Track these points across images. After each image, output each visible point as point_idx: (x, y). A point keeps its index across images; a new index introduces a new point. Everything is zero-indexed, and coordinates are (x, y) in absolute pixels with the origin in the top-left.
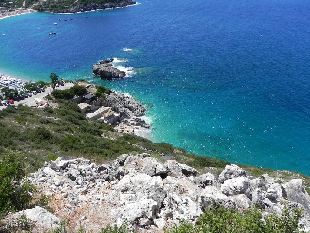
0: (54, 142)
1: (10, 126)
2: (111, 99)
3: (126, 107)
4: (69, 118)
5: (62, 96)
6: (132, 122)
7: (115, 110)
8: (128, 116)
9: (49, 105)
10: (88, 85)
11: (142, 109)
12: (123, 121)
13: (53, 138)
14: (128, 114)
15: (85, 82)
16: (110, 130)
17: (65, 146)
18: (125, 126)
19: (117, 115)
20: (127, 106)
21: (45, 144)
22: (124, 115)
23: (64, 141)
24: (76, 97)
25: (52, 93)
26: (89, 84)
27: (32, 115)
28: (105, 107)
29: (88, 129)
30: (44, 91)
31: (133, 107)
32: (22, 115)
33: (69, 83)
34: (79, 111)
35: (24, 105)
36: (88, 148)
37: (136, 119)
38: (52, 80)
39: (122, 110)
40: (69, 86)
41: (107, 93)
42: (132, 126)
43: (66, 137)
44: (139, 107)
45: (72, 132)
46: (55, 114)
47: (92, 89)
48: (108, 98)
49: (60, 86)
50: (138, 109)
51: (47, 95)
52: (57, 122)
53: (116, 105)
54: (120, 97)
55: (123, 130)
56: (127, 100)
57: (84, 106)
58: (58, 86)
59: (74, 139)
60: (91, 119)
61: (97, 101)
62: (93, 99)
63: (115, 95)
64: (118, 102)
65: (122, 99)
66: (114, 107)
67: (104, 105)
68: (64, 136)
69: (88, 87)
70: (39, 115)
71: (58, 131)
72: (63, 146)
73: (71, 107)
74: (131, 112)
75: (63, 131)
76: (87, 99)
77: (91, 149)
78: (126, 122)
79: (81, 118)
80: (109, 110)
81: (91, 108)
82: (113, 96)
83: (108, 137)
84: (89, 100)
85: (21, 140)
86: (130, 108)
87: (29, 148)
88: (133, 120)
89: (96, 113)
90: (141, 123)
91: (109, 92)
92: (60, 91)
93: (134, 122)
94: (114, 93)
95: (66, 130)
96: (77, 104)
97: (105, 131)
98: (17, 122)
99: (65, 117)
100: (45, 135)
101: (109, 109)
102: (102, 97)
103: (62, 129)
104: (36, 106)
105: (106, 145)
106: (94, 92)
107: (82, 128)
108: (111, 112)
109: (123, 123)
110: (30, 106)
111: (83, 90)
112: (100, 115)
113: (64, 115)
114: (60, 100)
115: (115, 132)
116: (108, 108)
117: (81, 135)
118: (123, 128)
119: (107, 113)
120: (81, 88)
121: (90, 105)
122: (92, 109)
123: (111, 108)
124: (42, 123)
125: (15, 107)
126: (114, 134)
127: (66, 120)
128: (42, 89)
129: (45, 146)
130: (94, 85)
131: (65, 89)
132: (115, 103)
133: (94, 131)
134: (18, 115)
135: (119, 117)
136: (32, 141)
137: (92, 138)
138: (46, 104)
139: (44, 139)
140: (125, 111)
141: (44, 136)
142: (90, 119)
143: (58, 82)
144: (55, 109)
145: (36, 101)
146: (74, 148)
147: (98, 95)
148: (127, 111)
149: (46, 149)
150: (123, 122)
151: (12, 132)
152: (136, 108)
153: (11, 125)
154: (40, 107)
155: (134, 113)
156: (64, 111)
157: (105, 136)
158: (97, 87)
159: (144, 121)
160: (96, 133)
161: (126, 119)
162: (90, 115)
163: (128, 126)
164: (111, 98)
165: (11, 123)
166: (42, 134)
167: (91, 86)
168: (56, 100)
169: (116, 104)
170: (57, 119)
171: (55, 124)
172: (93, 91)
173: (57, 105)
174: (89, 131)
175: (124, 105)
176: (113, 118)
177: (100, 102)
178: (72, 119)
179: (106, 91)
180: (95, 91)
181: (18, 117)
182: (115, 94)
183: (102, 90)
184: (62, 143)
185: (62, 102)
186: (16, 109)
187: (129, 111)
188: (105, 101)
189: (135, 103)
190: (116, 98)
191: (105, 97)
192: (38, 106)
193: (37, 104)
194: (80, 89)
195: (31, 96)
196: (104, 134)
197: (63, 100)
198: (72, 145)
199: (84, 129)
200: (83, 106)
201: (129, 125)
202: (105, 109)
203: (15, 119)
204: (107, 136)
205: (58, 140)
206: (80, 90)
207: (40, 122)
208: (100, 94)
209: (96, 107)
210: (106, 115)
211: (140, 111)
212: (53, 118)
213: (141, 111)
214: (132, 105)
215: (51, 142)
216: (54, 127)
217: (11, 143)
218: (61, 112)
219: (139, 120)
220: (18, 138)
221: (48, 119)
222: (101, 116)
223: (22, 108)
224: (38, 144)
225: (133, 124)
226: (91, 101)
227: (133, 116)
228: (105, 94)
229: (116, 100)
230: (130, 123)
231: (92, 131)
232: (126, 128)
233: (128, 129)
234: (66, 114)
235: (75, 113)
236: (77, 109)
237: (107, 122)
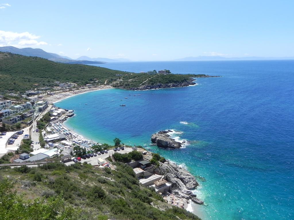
0: (106, 203)
1: (73, 180)
2: (164, 168)
3: (178, 178)
4: (123, 181)
5: (121, 159)
6: (182, 195)
7: (167, 179)
8: (180, 187)
9: (108, 166)
10: (145, 152)
11: (194, 183)
12: (174, 192)
13: (106, 198)
14: (179, 185)
15: (143, 149)
16: (160, 200)
17: (115, 209)
18: (175, 198)
19: (168, 184)
20: (180, 177)
21: (98, 203)
22: (175, 186)
23: (115, 203)
24: (133, 161)
25: (113, 156)
26: (146, 151)
27: (93, 173)
28: (158, 175)
29: (138, 195)
30: (107, 153)
31: (185, 179)
32: (85, 172)
33: (129, 148)
34: (133, 175)
35: (88, 163)
36: (136, 215)
37: (188, 192)
38: (115, 144)
39: (174, 180)
40: (128, 150)
41: (161, 161)
42: (182, 198)
43: (118, 199)
44: (191, 180)
45: (124, 195)
46: (112, 175)
47: (148, 155)
48: (162, 166)
49: (121, 150)
50: (190, 181)
51: (109, 156)
52: (112, 184)
53: (169, 175)
54: (173, 167)
55: (173, 201)
56: (180, 171)
57: (139, 171)
58: (119, 149)
59: (124, 203)
60: (143, 185)
61: (151, 168)
62: (148, 165)
63: (169, 164)
64: (171, 171)
65: (175, 169)
66: (167, 176)
67: (157, 172)
68: (116, 198)
69: (145, 154)
70: (98, 174)
71: (112, 192)
72: (113, 208)
73: (127, 171)
74: (183, 184)
75: (116, 193)
76: (142, 165)
77: (139, 217)
78: (177, 193)
79: (134, 183)
80: (161, 179)
81: (145, 174)
82: (167, 165)
83: (157, 207)
84: (144, 166)
85: (79, 195)
86: (182, 179)
87: (84, 204)
88: (184, 192)
89: (149, 179)
90: (192, 197)
91: (164, 161)
92: (120, 154)
93: (185, 195)
95: (119, 193)
96: (132, 168)
97: (155, 199)
98: (79, 178)
99: (120, 180)
100: (100, 194)
102: (156, 164)
103: (115, 191)
104: (97, 166)
105: (154, 216)
106: (150, 159)
107: (133, 192)
108: (163, 180)
109: (174, 194)
110: (93, 164)
111: (140, 156)
112: (152, 183)
113: (120, 177)
114: (119, 162)
115: (164, 203)
116: (161, 176)
117: (132, 200)
118: (173, 200)
119: (159, 181)
120: (138, 154)
121: (144, 171)
122: (145, 175)
123: (163, 176)
124: (99, 182)
125: (81, 164)
126: (163, 204)
127: (121, 182)
128: (106, 151)
129: (98, 205)
130: (150, 152)
131: (124, 153)
132: (168, 172)
133: (144, 198)
134: (82, 171)
135: (170, 187)
136: (88, 198)
137: (142, 205)
138: (106, 164)
139: (98, 198)
140: (177, 182)
141: (99, 195)
143: (120, 146)
144: (113, 171)
145: (98, 161)
146: (123, 213)
147: (152, 162)
148: (179, 182)
149: (98, 208)
150: (173, 193)
151: (73, 186)
152: (189, 180)
153: (74, 179)
154: (101, 167)
155: (185, 185)
156: (120, 173)
157: (155, 205)
158: (152, 155)
159: (195, 196)
160: (146, 201)
161: (177, 191)
162: (143, 181)
163: (179, 198)
164: (165, 166)
165: (74, 178)
166: (97, 193)
167: (148, 153)
168: (115, 162)
169: (169, 173)
170: (113, 180)
171: (111, 185)
172: (149, 157)
173: (115, 166)
174: (140, 197)
175: (176, 175)
176: (165, 188)
177: (154, 170)
178: (126, 182)
179: (160, 160)
180: (151, 158)
181: (81, 173)
182: (169, 163)
183: (157, 158)
184: (113, 205)
185: (120, 165)
186: (81, 166)
187: (181, 183)
188: (158, 169)
189: (187, 175)
190: (169, 168)
191: (159, 165)
192: (99, 166)
193: (99, 163)
194: (137, 154)
195: (96, 156)
197: (121, 163)
198: (122, 209)
199: (135, 195)
200: (138, 171)
201: (179, 197)
202: (158, 177)
203: (79, 175)
204: (156, 206)
205: (110, 201)
207: (98, 180)
208: (155, 162)
209: (149, 174)
210: (158, 183)
211: (192, 184)
212: (110, 178)
213: (194, 184)
214: (185, 177)
215: (103, 202)
216: (109, 187)
217: (70, 197)
218: (118, 174)
219: (191, 193)
220: (77, 193)
221: (105, 179)
222: (153, 184)
223: (86, 165)
224: (92, 202)
225: (183, 197)
226: (145, 167)
227: (184, 189)
228: (159, 162)
229: (169, 169)
230: (180, 195)
231: (143, 198)
232: (176, 200)
233: (178, 202)
234: (121, 177)
235: (130, 177)
236: (132, 173)
237: (158, 190)
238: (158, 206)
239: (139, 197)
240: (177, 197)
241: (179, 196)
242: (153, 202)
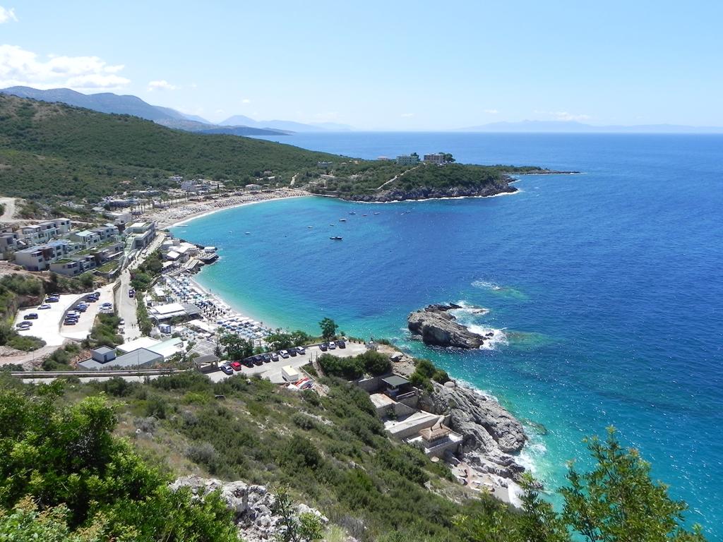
0: (324, 479)
1: (237, 419)
2: (445, 397)
3: (478, 422)
4: (354, 426)
5: (337, 370)
6: (489, 464)
7: (452, 425)
8: (483, 445)
9: (309, 386)
10: (396, 354)
11: (519, 436)
12: (469, 458)
13: (324, 467)
14: (482, 440)
15: (392, 347)
16: (444, 476)
17: (349, 495)
18: (472, 472)
19: (454, 438)
20: (483, 421)
21: (306, 479)
22: (471, 441)
23: (348, 482)
24: (367, 377)
25: (319, 361)
26: (400, 354)
27: (279, 402)
28: (430, 414)
29: (395, 462)
30: (304, 354)
31: (495, 426)
32: (260, 400)
33: (357, 345)
34: (370, 410)
35: (264, 376)
36: (400, 514)
37: (503, 458)
38: (324, 332)
39: (468, 428)
40: (355, 350)
41: (437, 380)
42: (489, 474)
43: (350, 471)
44: (511, 429)
45: (362, 462)
46: (323, 409)
47: (404, 364)
48: (438, 392)
49: (338, 348)
50: (509, 433)
51: (308, 362)
52: (330, 431)
53: (457, 414)
54: (466, 396)
55: (466, 480)
56: (483, 405)
57: (382, 401)
58: (334, 347)
59: (369, 483)
60: (394, 437)
61: (412, 396)
62: (403, 389)
63: (457, 388)
64: (461, 405)
65: (472, 402)
66: (451, 417)
67: (426, 407)
68: (345, 469)
69: (397, 360)
70: (290, 405)
71: (333, 452)
72: (344, 494)
73: (356, 401)
74: (491, 437)
75: (342, 456)
76: (390, 386)
77: (408, 518)
78: (475, 461)
79: (376, 430)
80: (438, 424)
81: (396, 409)
82: (451, 390)
83: (442, 493)
84: (394, 389)
85: (259, 458)
86: (488, 427)
87: (273, 481)
88: (494, 458)
89: (407, 423)
90: (513, 472)
91: (444, 379)
92: (336, 359)
93: (496, 465)
94: (454, 382)
95: (350, 455)
96: (368, 394)
97: (432, 475)
98: (249, 413)
99: (345, 421)
100: (309, 456)
101: (437, 420)
102: (425, 387)
103: (341, 449)
104: (282, 384)
105: (444, 517)
106: (408, 374)
107: (383, 455)
108: (442, 428)
109: (468, 463)
110: (273, 381)
111: (384, 365)
112: (413, 432)
113: (340, 415)
114: (335, 378)
115: (455, 485)
116: (436, 416)
117: (384, 475)
118: (466, 476)
119: (433, 428)
120: (381, 359)
121: (396, 403)
122: (397, 411)
123: (442, 417)
124: (298, 424)
125: (246, 378)
126: (453, 487)
127: (346, 428)
128: (301, 348)
129: (306, 484)
130: (410, 357)
131: (346, 356)
132: (454, 407)
133: (411, 469)
134: (252, 398)
135: (459, 445)
136: (280, 465)
137: (410, 489)
138: (304, 382)
139: (305, 465)
140: (476, 432)
141: (307, 459)
142: (393, 435)
143: (335, 339)
144: (323, 398)
145: (284, 372)
146: (369, 506)
147: (416, 381)
148: (481, 433)
149: (307, 492)
150: (467, 460)
151: (244, 435)
152: (506, 429)
153: (238, 416)
154: (291, 387)
155: (497, 441)
156: (342, 406)
157: (435, 488)
158: (416, 363)
159: (522, 469)
160: (415, 477)
161: (475, 454)
162: (392, 427)
163: (480, 474)
164: (446, 393)
165: (238, 414)
166: (303, 453)
167: (403, 359)
168: (326, 378)
169: (456, 410)
170: (327, 422)
171: (325, 433)
172: (406, 369)
173: (326, 388)
174: (399, 467)
175: (475, 417)
176: (446, 445)
177: (419, 400)
178: (359, 428)
179: (435, 375)
180: (411, 370)
181: (251, 402)
182: (456, 386)
183: (427, 371)
184: (343, 487)
185: (338, 385)
186: (248, 384)
187: (485, 435)
188: (430, 400)
189: (502, 417)
190: (457, 397)
191: (431, 390)
192: (288, 385)
193: (285, 379)
194: (378, 360)
195: (276, 360)
196: (431, 484)
197: (340, 379)
198: (366, 498)
199: (388, 461)
200: (380, 401)
201: (481, 471)
202: (429, 419)
203: (247, 407)
204: (438, 490)
205: (334, 474)
206: (377, 362)
207: (295, 422)
208: (422, 381)
209: (407, 409)
210: (430, 434)
211: (515, 439)
212: (320, 417)
213: (517, 441)
214: (495, 421)
215: (318, 477)
216: (321, 439)
217: (240, 462)
218: (335, 407)
219: (511, 462)
220: (254, 451)
221: (312, 420)
222: (417, 435)
223: (258, 383)
224: (291, 475)
225: (492, 471)
226: (398, 393)
227: (494, 450)
228: (433, 382)
229: (457, 399)
230: (485, 466)
231: (407, 471)
232: (474, 476)
233: (479, 482)
234: (343, 414)
235: (364, 415)
236: (366, 407)
237: (429, 451)
238: (444, 491)
239: (396, 466)
240: (477, 470)
241: (480, 467)
242: (429, 482)
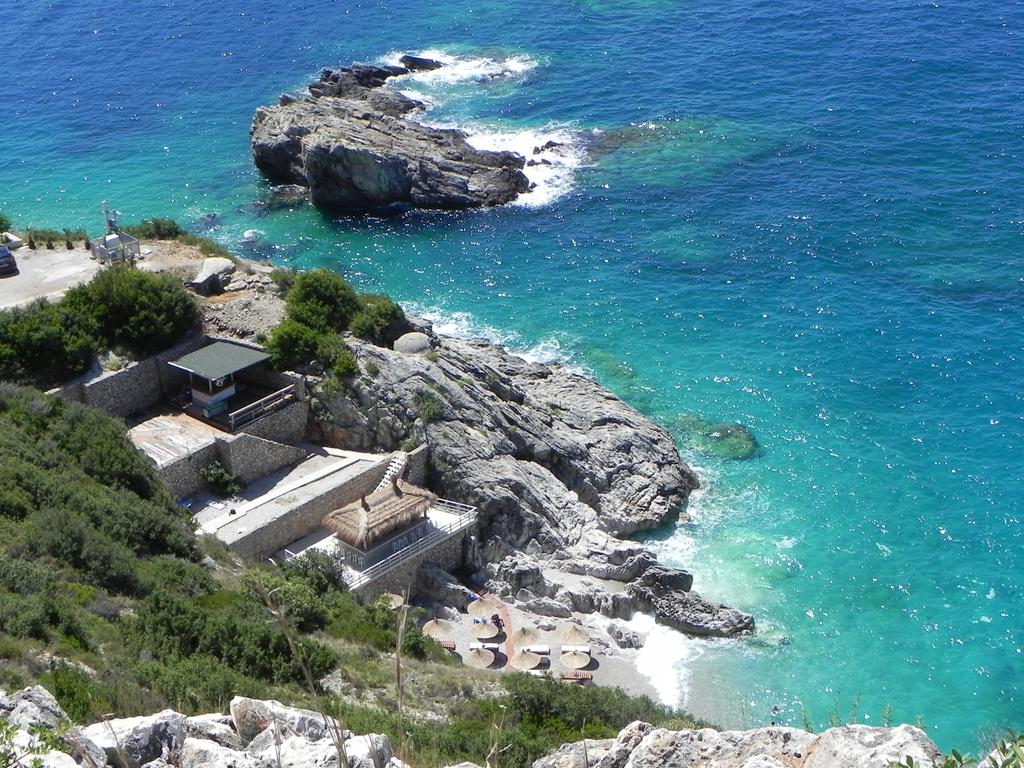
2: (400, 389)
3: (524, 453)
4: (58, 538)
6: (575, 585)
7: (437, 478)
8: (547, 527)
10: (208, 267)
11: (668, 476)
12: (507, 576)
14: (543, 512)
15: (191, 242)
16: (395, 646)
18: (517, 618)
19: (447, 520)
20: (541, 446)
22: (507, 521)
24: (112, 366)
26: (222, 263)
28: (352, 456)
29: (209, 631)
31: (584, 456)
33: (61, 255)
34: (137, 479)
37: (618, 557)
39: (493, 478)
40: (56, 274)
41: (367, 334)
42: (576, 615)
44: (638, 455)
45: (85, 646)
47: (244, 297)
48: (375, 373)
50: (631, 471)
53: (445, 438)
54: (475, 372)
55: (502, 648)
56: (539, 394)
60: (231, 555)
61: (285, 404)
62: (250, 383)
63: (440, 351)
64: (458, 406)
65: (498, 388)
66: (428, 453)
67: (341, 433)
69: (214, 286)
73: (76, 453)
74: (573, 496)
75: (6, 640)
76: (201, 383)
78: (526, 582)
79: (154, 543)
80: (386, 485)
81: (234, 458)
82: (418, 361)
83: (382, 700)
84: (216, 389)
86: (561, 463)
88: (591, 563)
89: (278, 500)
91: (390, 328)
93: (598, 584)
94: (427, 329)
95: (37, 633)
96: (119, 422)
97: (354, 648)
99: (23, 530)
101: (382, 470)
102: (328, 364)
106: (262, 328)
107: (162, 614)
108: (398, 493)
109: (504, 594)
111: (170, 310)
112: (305, 525)
113: (18, 513)
115: (433, 665)
116: (377, 459)
117: (157, 673)
118: (501, 638)
119: (369, 499)
120: (156, 291)
121: (229, 438)
122: (239, 465)
123: (400, 458)
126: (425, 674)
127: (33, 550)
130: (263, 270)
131: (23, 302)
132: (438, 418)
133: (264, 643)
135: (465, 542)
140: (518, 488)
142: (227, 548)
147: (291, 351)
148: (538, 490)
150: (499, 585)
152: (618, 459)
155: (595, 504)
156: (19, 478)
157: (357, 688)
158: (284, 285)
159: (682, 581)
161: (525, 560)
163: (546, 621)
164: (403, 374)
167: (239, 279)
169: (444, 427)
172: (252, 314)
174: (223, 645)
175: (512, 436)
176: (422, 549)
177: (313, 412)
178: (79, 540)
179: (358, 319)
180: (271, 314)
182: (435, 343)
183: (327, 309)
187: (552, 490)
188: (349, 406)
189: (603, 422)
190: (442, 380)
191: (350, 372)
194: (144, 299)
196: (345, 678)
199: (181, 630)
200: (169, 442)
201: (550, 611)
202: (354, 472)
204: (370, 694)
206: (144, 306)
208: (314, 346)
209: (270, 451)
210: (361, 521)
211: (652, 490)
213: (661, 492)
214: (581, 439)
219: (644, 564)
222: (320, 531)
225: (584, 604)
226: (233, 403)
227: (588, 536)
228: (352, 342)
229: (442, 390)
230: (561, 592)
231: (250, 648)
232: (524, 631)
233: (545, 648)
234: (29, 506)
235: (104, 497)
236: (117, 467)
237: (366, 580)
238: (391, 690)
239: (214, 642)
240: (536, 609)
241: (546, 600)
242: (338, 672)
